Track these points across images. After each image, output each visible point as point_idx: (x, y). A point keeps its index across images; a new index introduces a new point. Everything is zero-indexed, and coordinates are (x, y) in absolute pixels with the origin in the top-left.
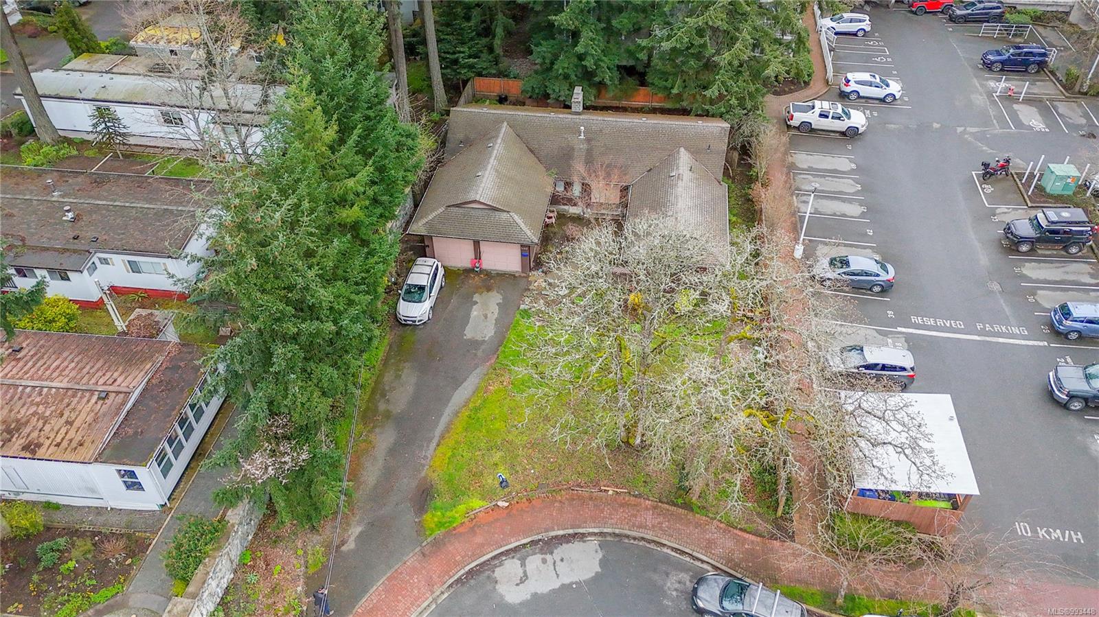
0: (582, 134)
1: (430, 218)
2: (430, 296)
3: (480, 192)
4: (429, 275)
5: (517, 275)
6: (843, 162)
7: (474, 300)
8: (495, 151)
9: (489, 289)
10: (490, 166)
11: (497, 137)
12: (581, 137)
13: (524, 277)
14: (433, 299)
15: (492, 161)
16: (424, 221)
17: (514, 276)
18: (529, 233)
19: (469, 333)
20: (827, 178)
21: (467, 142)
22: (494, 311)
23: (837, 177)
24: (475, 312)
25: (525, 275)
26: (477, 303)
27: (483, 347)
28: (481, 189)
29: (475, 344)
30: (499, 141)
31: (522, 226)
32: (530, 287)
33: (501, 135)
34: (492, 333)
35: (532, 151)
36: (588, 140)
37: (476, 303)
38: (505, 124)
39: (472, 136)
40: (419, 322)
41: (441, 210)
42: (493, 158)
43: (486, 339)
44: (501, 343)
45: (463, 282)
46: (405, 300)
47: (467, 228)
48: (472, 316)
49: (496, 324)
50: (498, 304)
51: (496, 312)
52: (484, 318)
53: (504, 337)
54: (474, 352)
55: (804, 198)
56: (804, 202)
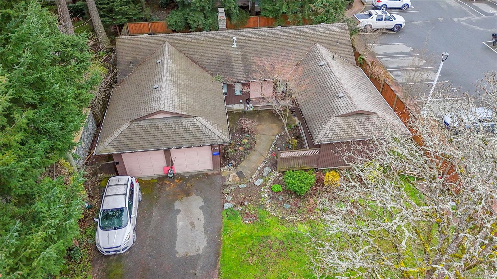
0: (235, 44)
1: (116, 135)
2: (131, 218)
3: (162, 102)
4: (125, 195)
5: (210, 173)
6: (402, 47)
7: (175, 209)
8: (166, 66)
9: (187, 193)
10: (164, 78)
11: (163, 54)
12: (234, 46)
13: (217, 174)
14: (134, 220)
15: (165, 73)
16: (110, 139)
17: (207, 174)
18: (219, 134)
19: (181, 250)
20: (400, 58)
21: (137, 63)
22: (199, 217)
23: (406, 57)
24: (180, 223)
25: (217, 172)
26: (181, 211)
27: (200, 263)
28: (163, 99)
29: (191, 260)
30: (166, 57)
31: (211, 127)
32: (227, 183)
33: (167, 52)
34: (205, 244)
35: (195, 62)
36: (241, 48)
37: (178, 211)
38: (167, 44)
39: (140, 57)
40: (123, 250)
41: (125, 126)
42: (165, 71)
43: (201, 252)
44: (217, 255)
45: (160, 191)
46: (103, 229)
47: (156, 139)
48: (178, 227)
49: (206, 231)
50: (201, 208)
51: (202, 217)
52: (191, 227)
53: (219, 245)
54: (192, 272)
55: (395, 73)
56: (397, 76)
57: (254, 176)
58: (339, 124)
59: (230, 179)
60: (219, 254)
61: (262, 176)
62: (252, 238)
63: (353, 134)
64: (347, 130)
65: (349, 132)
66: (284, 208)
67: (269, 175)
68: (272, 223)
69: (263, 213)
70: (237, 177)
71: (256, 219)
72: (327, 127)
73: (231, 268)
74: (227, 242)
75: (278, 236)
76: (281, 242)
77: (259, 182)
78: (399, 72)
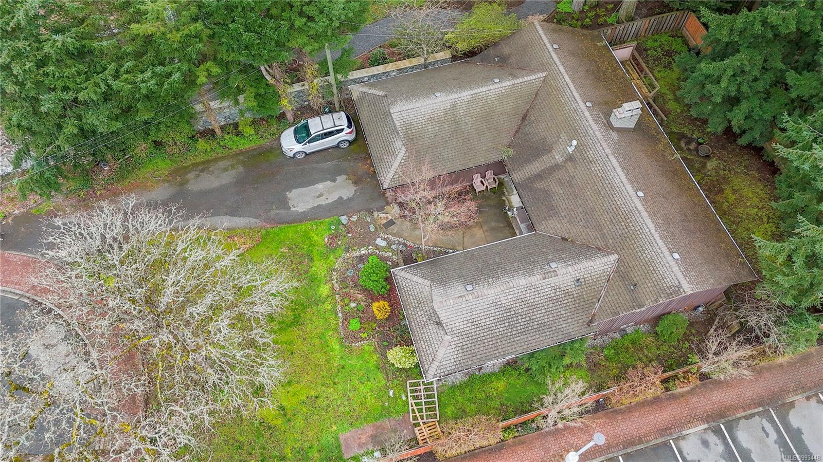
1: (370, 91)
4: (324, 129)
7: (337, 178)
8: (485, 89)
9: (355, 183)
10: (456, 96)
11: (515, 77)
12: (569, 149)
13: (387, 201)
16: (365, 90)
19: (293, 194)
21: (503, 61)
22: (329, 199)
24: (320, 186)
27: (282, 211)
28: (411, 106)
29: (284, 203)
30: (507, 83)
32: (376, 214)
33: (518, 81)
34: (300, 211)
35: (524, 118)
36: (570, 158)
37: (334, 181)
38: (544, 74)
39: (513, 60)
42: (472, 92)
43: (293, 209)
45: (356, 159)
46: (295, 131)
48: (317, 186)
49: (314, 208)
50: (340, 198)
51: (330, 201)
52: (317, 195)
53: (301, 221)
54: (274, 207)
55: (712, 438)
56: (705, 443)
59: (381, 215)
60: (291, 223)
61: (390, 244)
62: (309, 247)
66: (348, 270)
67: (393, 251)
68: (329, 261)
69: (339, 252)
70: (385, 221)
71: (332, 246)
73: (278, 236)
74: (303, 227)
75: (314, 269)
76: (306, 272)
77: (381, 242)
78: (721, 448)
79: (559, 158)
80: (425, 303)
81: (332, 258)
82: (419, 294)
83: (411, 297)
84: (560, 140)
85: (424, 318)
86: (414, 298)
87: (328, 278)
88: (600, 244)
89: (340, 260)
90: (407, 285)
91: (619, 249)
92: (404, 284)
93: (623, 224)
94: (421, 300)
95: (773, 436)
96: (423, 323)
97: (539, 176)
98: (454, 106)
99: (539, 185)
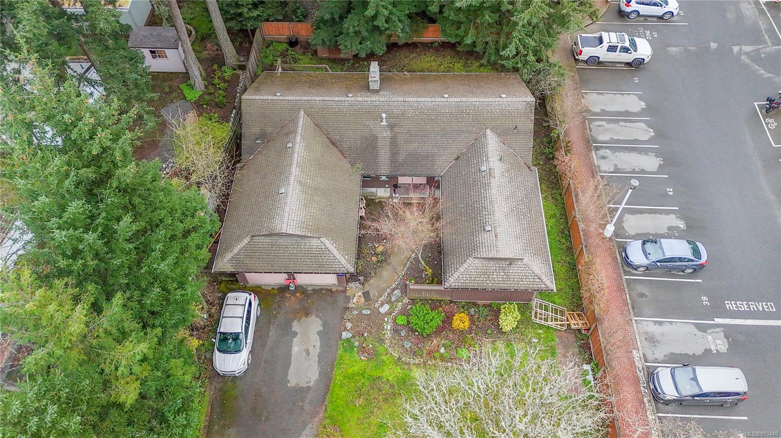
0: (384, 121)
1: (236, 251)
2: (246, 343)
3: (285, 220)
4: (242, 318)
5: (334, 289)
7: (293, 330)
8: (296, 156)
9: (307, 314)
10: (292, 178)
11: (295, 132)
12: (383, 124)
13: (342, 291)
14: (249, 346)
15: (295, 171)
16: (229, 256)
17: (330, 290)
18: (343, 261)
19: (294, 379)
20: (621, 123)
21: (264, 137)
22: (315, 343)
23: (631, 121)
24: (295, 349)
25: (342, 288)
26: (297, 334)
27: (309, 396)
28: (286, 215)
29: (301, 392)
30: (298, 138)
31: (335, 252)
32: (350, 305)
33: (300, 130)
34: (317, 376)
35: (333, 143)
36: (391, 126)
37: (296, 334)
38: (302, 113)
39: (269, 130)
40: (238, 374)
41: (246, 241)
42: (294, 166)
43: (312, 384)
44: (327, 388)
45: (279, 306)
46: (220, 351)
47: (276, 260)
48: (293, 353)
49: (319, 362)
50: (319, 333)
51: (318, 344)
52: (306, 354)
53: (330, 379)
54: (300, 404)
55: (602, 152)
56: (603, 158)
57: (381, 299)
58: (475, 268)
59: (355, 300)
60: (328, 389)
61: (389, 302)
62: (364, 377)
63: (488, 282)
64: (483, 276)
65: (485, 279)
66: (404, 346)
67: (397, 301)
68: (387, 362)
69: (380, 349)
70: (363, 299)
71: (372, 355)
72: (462, 269)
73: (338, 407)
74: (338, 377)
75: (390, 378)
76: (392, 386)
77: (385, 309)
78: (608, 151)
79: (387, 134)
80: (488, 268)
81: (384, 358)
82: (478, 271)
83: (478, 279)
84: (371, 126)
85: (501, 274)
86: (479, 276)
87: (406, 367)
88: (473, 136)
89: (390, 350)
90: (464, 279)
91: (483, 127)
92: (463, 281)
93: (465, 116)
94: (483, 271)
95: (603, 123)
96: (505, 277)
97: (394, 154)
98: (301, 183)
99: (401, 158)
